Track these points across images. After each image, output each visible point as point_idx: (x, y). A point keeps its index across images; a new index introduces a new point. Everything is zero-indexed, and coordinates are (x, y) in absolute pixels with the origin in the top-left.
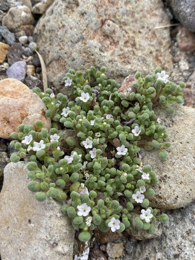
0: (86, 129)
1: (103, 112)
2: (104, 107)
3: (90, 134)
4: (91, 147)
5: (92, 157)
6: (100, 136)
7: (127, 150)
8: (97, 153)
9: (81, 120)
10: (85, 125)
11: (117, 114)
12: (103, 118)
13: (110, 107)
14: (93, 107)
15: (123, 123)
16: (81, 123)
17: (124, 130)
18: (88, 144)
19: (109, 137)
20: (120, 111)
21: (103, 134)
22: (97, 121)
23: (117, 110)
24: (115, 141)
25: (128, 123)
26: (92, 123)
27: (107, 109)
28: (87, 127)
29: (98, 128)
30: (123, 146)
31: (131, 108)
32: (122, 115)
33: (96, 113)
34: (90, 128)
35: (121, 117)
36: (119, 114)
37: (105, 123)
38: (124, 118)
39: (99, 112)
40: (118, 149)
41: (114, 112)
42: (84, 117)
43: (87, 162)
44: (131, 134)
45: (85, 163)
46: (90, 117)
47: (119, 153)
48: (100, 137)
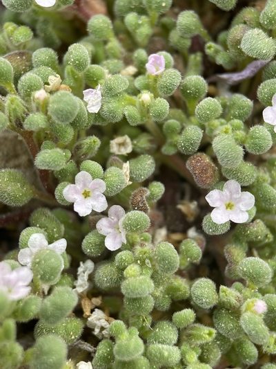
0: (70, 134)
1: (130, 41)
2: (131, 18)
3: (90, 148)
4: (100, 204)
5: (111, 245)
6: (129, 150)
7: (249, 198)
8: (132, 228)
9: (40, 94)
10: (64, 115)
11: (188, 43)
12: (132, 70)
13: (155, 14)
14: (84, 25)
15: (213, 78)
16: (43, 107)
17: (225, 115)
18: (86, 195)
19: (168, 150)
20: (202, 31)
21: (144, 142)
22: (110, 93)
23: (187, 30)
24: (197, 166)
25: (236, 77)
26: (93, 102)
27: (143, 28)
28: (73, 124)
29: (119, 118)
30: (233, 185)
31: (248, 13)
32: (211, 47)
33: (101, 52)
34: (87, 123)
35: (205, 57)
36: (197, 45)
37: (146, 96)
38: (220, 60)
39: (114, 44)
40: (213, 198)
41: (174, 36)
42: (54, 79)
43: (90, 264)
44: (258, 129)
45: (86, 268)
46: (81, 74)
47: (219, 218)
48: (133, 155)
